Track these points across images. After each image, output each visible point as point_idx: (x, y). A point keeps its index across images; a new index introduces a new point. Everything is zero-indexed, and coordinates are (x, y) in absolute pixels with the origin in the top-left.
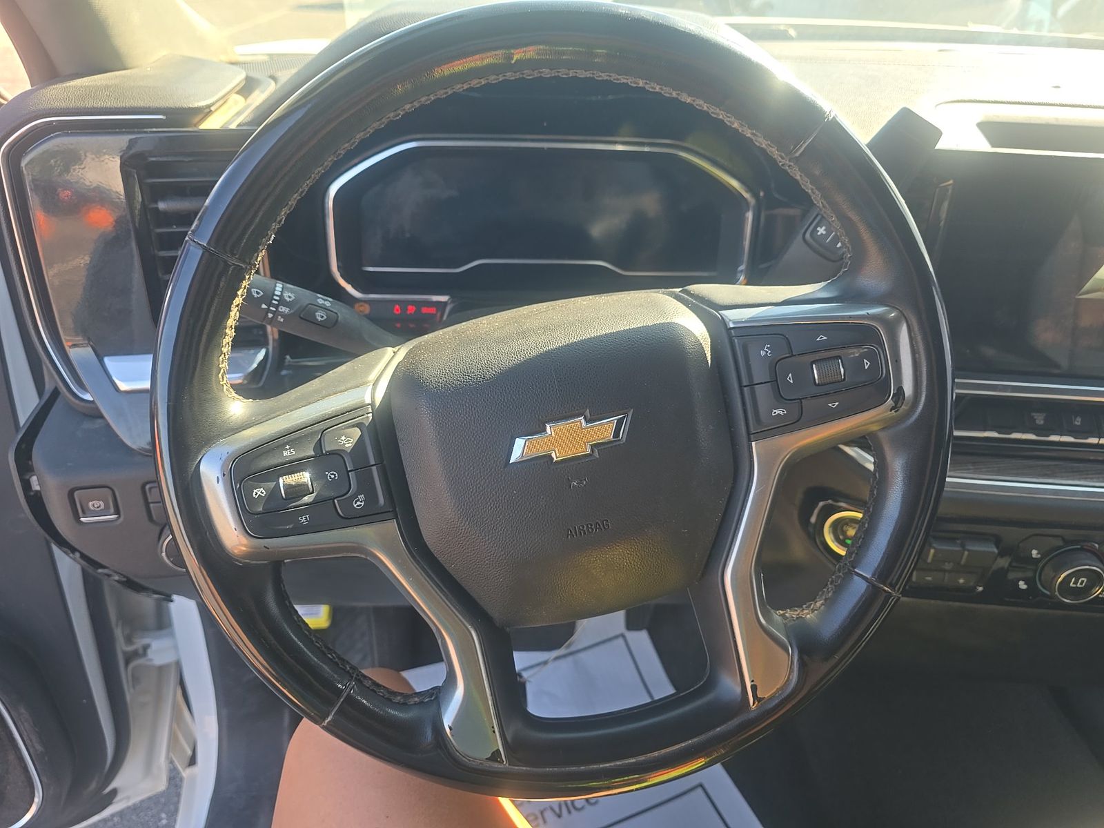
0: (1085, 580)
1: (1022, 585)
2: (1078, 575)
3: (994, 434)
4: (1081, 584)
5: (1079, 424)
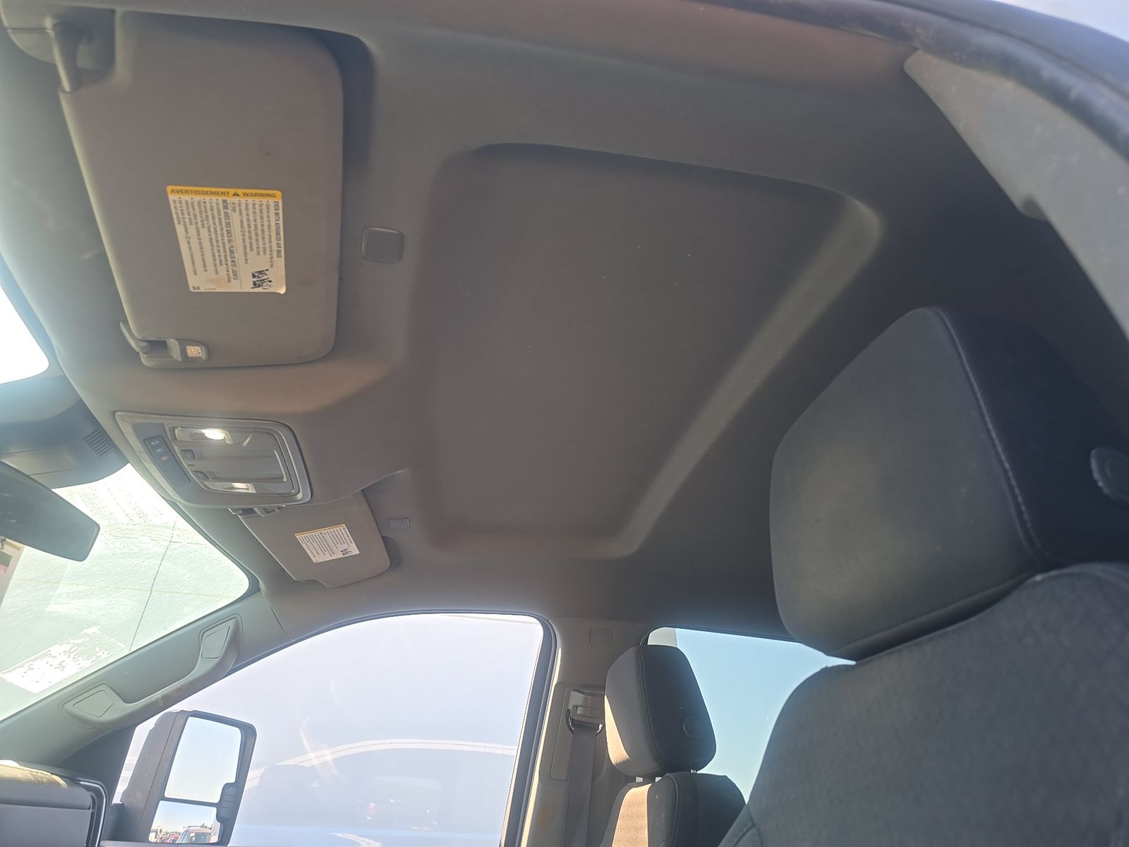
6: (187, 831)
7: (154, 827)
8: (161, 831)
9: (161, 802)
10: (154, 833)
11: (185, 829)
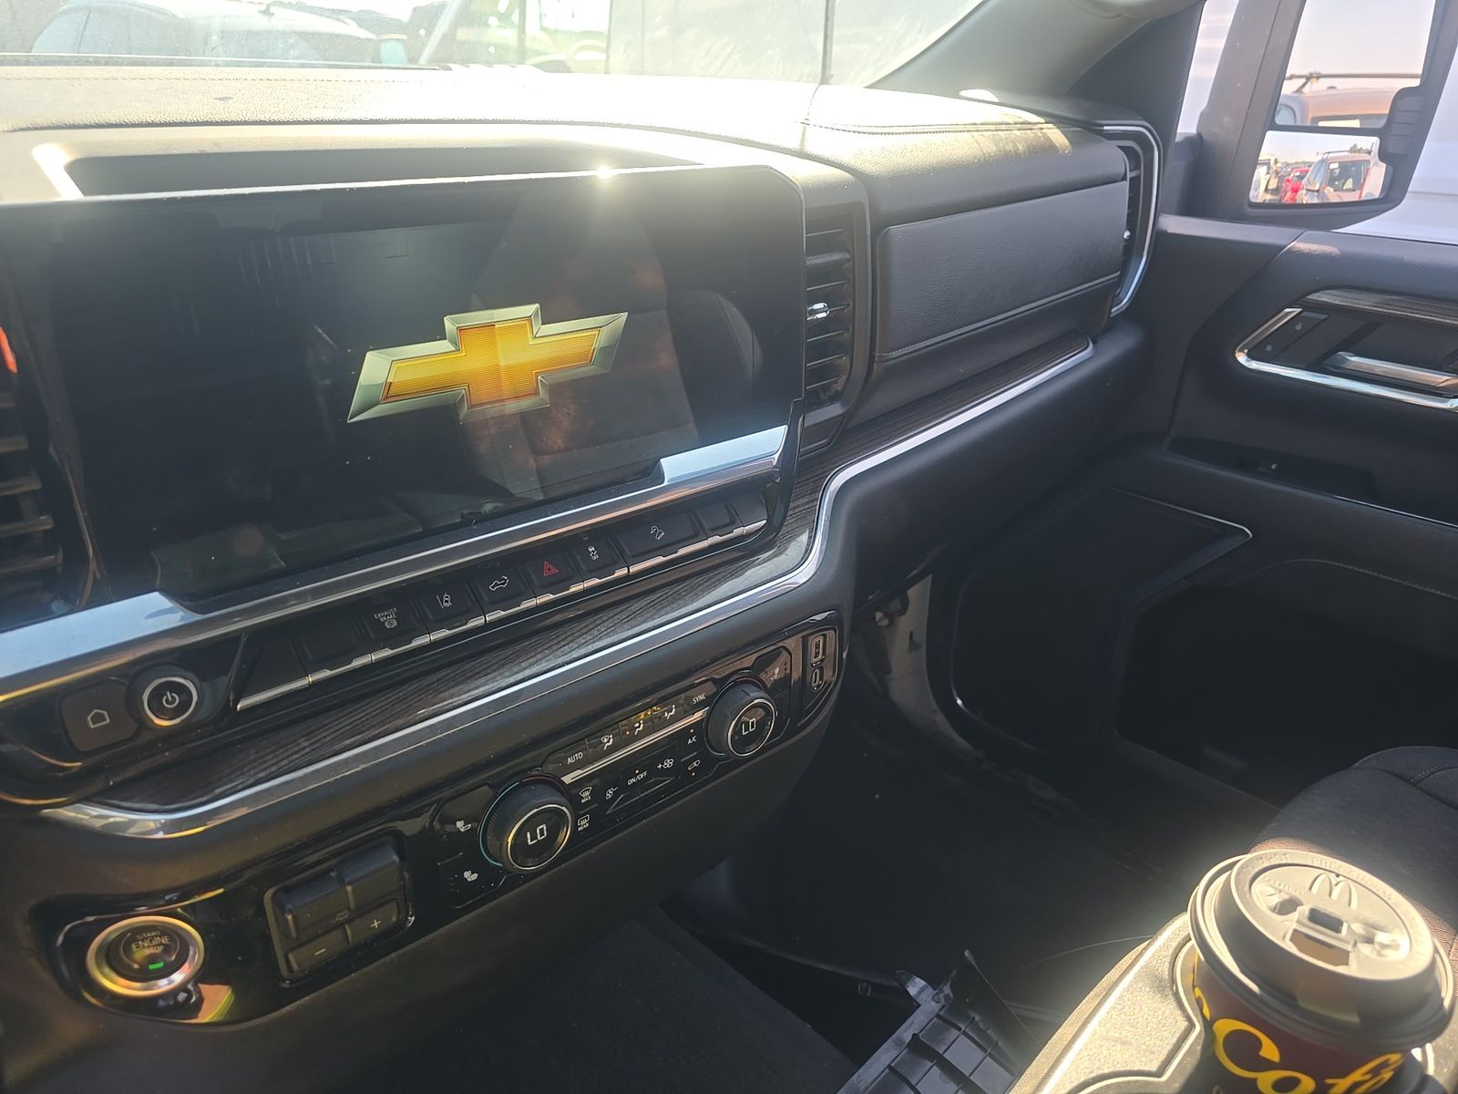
0: (544, 826)
1: (470, 876)
2: (529, 826)
3: (326, 673)
4: (542, 834)
5: (449, 604)
6: (1323, 161)
7: (1263, 156)
8: (1276, 162)
9: (1270, 135)
10: (1265, 168)
11: (1320, 158)
